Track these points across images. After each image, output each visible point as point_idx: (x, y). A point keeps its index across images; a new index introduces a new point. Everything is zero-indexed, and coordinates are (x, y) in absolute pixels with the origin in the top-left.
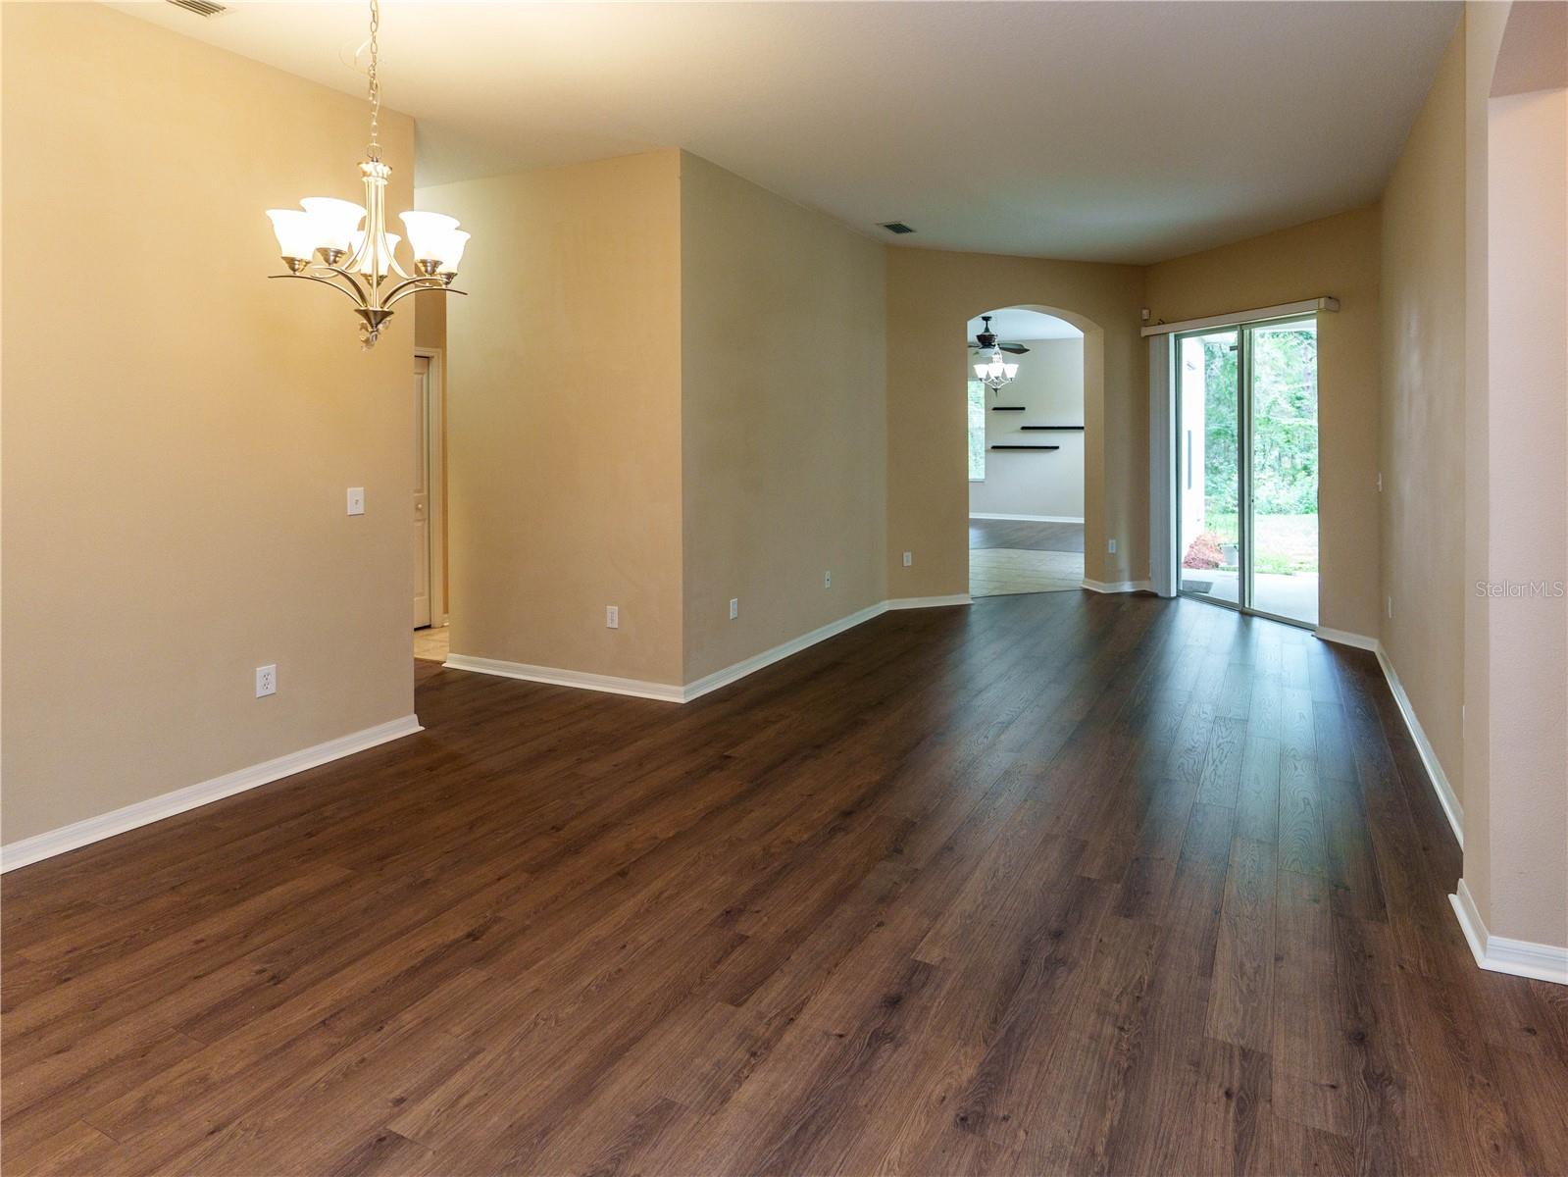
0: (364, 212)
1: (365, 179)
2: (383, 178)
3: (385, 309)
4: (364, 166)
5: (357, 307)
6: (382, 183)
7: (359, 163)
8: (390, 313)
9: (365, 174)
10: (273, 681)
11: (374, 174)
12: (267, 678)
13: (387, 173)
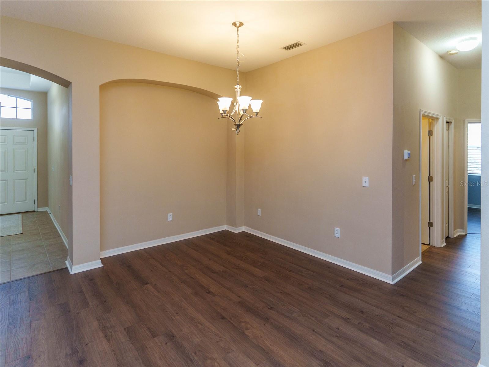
1: (236, 90)
2: (240, 89)
3: (241, 124)
4: (235, 87)
7: (234, 86)
8: (242, 125)
9: (236, 89)
10: (339, 233)
11: (237, 88)
12: (337, 231)
13: (240, 87)
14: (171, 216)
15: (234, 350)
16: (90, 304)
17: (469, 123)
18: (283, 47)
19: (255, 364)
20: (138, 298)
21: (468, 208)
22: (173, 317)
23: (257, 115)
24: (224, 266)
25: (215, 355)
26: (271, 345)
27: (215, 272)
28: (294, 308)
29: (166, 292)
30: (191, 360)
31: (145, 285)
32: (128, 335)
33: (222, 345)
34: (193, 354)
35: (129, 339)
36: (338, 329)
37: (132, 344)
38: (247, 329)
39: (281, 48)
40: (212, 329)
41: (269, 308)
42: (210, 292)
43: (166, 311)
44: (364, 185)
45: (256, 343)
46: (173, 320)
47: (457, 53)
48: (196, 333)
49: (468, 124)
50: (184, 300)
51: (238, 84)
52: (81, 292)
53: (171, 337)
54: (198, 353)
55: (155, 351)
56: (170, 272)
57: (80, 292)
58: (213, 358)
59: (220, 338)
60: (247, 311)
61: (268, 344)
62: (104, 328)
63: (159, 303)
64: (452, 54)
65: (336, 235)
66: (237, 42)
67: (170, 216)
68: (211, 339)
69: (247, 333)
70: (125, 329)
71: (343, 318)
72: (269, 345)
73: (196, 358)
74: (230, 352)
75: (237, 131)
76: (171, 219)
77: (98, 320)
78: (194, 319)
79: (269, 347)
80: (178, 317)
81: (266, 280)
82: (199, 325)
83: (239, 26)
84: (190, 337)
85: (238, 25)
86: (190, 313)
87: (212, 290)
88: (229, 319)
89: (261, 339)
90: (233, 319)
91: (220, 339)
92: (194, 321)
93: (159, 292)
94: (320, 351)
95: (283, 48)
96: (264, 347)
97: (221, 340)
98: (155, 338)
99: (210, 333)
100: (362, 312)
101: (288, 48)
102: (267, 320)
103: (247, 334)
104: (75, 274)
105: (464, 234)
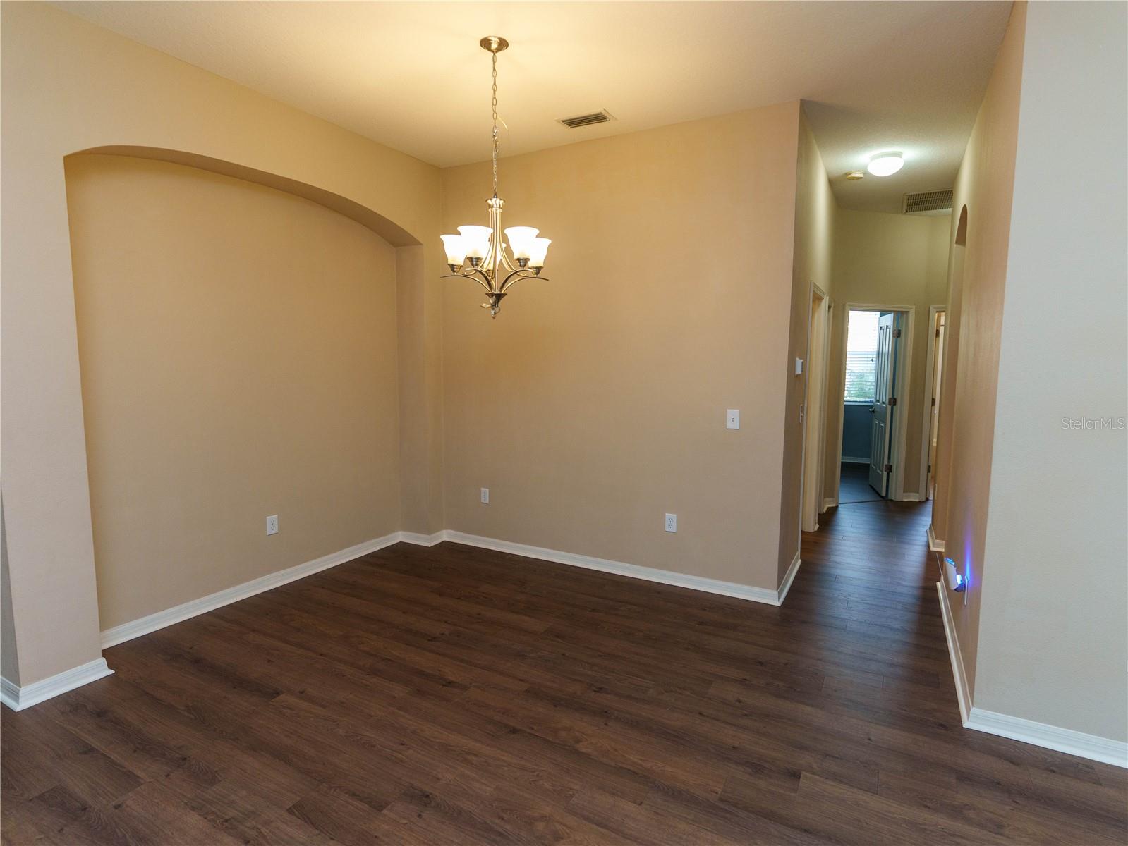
0: (491, 231)
1: (490, 210)
2: (500, 208)
3: (503, 292)
5: (487, 292)
6: (499, 211)
7: (487, 200)
8: (505, 295)
9: (490, 206)
10: (674, 524)
11: (495, 206)
12: (671, 521)
13: (501, 204)
14: (276, 523)
15: (576, 787)
16: (141, 774)
17: (851, 310)
18: (564, 119)
19: (635, 803)
20: (277, 731)
21: (842, 462)
22: (399, 756)
23: (537, 273)
24: (446, 622)
25: (547, 810)
26: (641, 760)
27: (434, 639)
28: (643, 680)
29: (343, 703)
30: (500, 834)
31: (275, 697)
32: (306, 822)
33: (547, 785)
34: (497, 821)
35: (317, 832)
36: (739, 701)
37: (332, 839)
38: (578, 741)
39: (558, 121)
40: (504, 758)
41: (595, 691)
42: (450, 684)
43: (374, 746)
44: (730, 425)
45: (613, 764)
46: (401, 761)
47: (861, 178)
48: (475, 775)
49: (850, 312)
50: (397, 711)
51: (496, 196)
52: (89, 750)
53: (424, 799)
54: (506, 817)
55: (403, 838)
56: (321, 655)
57: (85, 753)
58: (546, 817)
59: (534, 772)
60: (555, 706)
61: (636, 760)
62: (226, 824)
63: (341, 731)
64: (855, 178)
65: (667, 529)
66: (492, 92)
67: (272, 524)
68: (515, 779)
69: (582, 748)
70: (290, 811)
71: (737, 680)
72: (639, 762)
73: (508, 827)
74: (572, 796)
75: (493, 309)
76: (275, 530)
77: (193, 808)
78: (450, 748)
79: (641, 765)
80: (411, 752)
81: (558, 637)
82: (469, 757)
83: (496, 49)
84: (466, 788)
85: (494, 46)
86: (434, 738)
87: (452, 678)
88: (528, 730)
89: (616, 753)
90: (535, 727)
91: (535, 774)
92: (455, 751)
93: (324, 707)
94: (734, 748)
95: (563, 121)
96: (632, 768)
97: (538, 775)
98: (385, 811)
99: (506, 769)
100: (761, 664)
101: (573, 123)
102: (604, 714)
103: (584, 750)
104: (32, 710)
105: (834, 505)
